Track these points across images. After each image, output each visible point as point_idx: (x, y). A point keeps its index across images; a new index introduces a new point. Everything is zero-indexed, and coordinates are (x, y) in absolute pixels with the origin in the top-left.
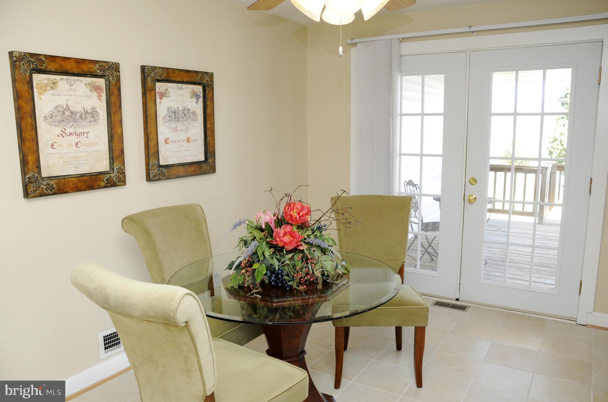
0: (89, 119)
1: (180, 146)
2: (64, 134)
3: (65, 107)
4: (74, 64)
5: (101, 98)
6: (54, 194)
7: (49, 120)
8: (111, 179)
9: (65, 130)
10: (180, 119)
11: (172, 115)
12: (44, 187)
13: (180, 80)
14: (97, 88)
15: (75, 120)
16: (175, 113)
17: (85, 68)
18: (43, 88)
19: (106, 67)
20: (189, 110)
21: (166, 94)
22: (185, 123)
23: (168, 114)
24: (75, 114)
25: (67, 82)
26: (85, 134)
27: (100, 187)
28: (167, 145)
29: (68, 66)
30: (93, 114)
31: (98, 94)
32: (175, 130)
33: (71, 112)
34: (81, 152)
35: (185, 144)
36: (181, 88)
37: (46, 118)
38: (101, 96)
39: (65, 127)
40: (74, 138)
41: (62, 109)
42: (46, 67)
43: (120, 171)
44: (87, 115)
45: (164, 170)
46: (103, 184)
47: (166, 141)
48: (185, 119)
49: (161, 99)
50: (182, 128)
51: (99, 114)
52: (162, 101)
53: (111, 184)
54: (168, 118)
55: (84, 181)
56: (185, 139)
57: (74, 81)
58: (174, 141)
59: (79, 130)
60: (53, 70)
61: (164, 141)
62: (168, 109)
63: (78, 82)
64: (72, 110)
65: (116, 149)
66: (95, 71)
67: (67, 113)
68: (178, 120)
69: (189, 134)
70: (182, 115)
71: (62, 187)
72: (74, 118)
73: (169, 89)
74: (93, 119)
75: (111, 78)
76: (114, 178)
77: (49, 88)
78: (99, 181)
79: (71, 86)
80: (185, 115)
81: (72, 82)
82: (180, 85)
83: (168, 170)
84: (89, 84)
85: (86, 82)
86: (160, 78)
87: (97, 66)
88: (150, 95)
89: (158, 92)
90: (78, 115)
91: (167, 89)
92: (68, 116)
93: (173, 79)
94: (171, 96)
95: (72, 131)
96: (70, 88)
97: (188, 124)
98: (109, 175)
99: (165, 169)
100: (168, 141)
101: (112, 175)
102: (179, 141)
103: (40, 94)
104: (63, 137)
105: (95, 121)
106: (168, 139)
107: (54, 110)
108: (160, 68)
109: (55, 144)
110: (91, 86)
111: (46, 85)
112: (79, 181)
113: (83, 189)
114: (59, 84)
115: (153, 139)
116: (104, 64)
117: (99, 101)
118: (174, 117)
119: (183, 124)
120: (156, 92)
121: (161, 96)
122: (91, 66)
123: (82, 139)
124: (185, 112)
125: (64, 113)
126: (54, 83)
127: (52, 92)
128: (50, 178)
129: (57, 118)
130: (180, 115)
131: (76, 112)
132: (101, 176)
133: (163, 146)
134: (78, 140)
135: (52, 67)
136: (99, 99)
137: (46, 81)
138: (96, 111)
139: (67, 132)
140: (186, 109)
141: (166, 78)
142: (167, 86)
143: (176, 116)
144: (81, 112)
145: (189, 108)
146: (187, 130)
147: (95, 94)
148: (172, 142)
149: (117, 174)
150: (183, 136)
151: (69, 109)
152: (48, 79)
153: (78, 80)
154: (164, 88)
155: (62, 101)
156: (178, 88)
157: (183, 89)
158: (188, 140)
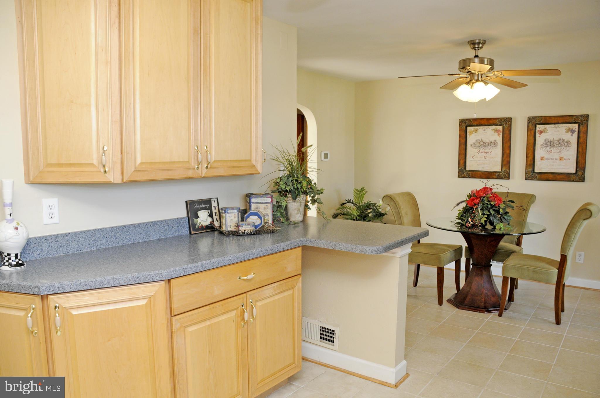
0: (492, 145)
1: (553, 162)
2: (479, 152)
3: (481, 140)
4: (485, 121)
5: (500, 136)
6: (470, 178)
7: (473, 146)
8: (500, 176)
9: (480, 150)
10: (555, 145)
11: (548, 143)
12: (466, 174)
13: (556, 122)
14: (497, 131)
15: (485, 146)
16: (551, 142)
17: (491, 122)
18: (472, 133)
19: (503, 120)
20: (563, 140)
21: (544, 131)
22: (559, 148)
23: (545, 143)
24: (485, 144)
25: (483, 129)
26: (490, 153)
27: (493, 178)
28: (542, 161)
29: (483, 122)
30: (495, 143)
31: (498, 134)
32: (550, 152)
33: (483, 142)
34: (486, 161)
35: (558, 161)
36: (558, 127)
37: (471, 145)
38: (500, 135)
39: (480, 149)
40: (484, 154)
41: (479, 141)
42: (472, 124)
43: (506, 172)
44: (492, 144)
45: (536, 175)
46: (495, 177)
47: (542, 159)
48: (559, 145)
49: (540, 134)
50: (556, 151)
51: (498, 143)
52: (541, 135)
53: (500, 177)
54: (544, 145)
55: (485, 174)
56: (558, 159)
57: (486, 128)
58: (549, 159)
59: (487, 151)
60: (475, 125)
61: (540, 159)
62: (545, 140)
63: (488, 129)
64: (484, 142)
65: (505, 160)
66: (496, 123)
67: (481, 143)
68: (553, 146)
69: (561, 155)
70: (557, 143)
71: (474, 175)
72: (485, 145)
73: (547, 128)
74: (494, 146)
75: (505, 126)
76: (502, 175)
77: (474, 132)
78: (493, 175)
79: (485, 131)
80: (560, 143)
81: (485, 129)
82: (556, 125)
83: (539, 175)
84: (494, 129)
85: (492, 128)
86: (539, 123)
87: (498, 120)
88: (530, 133)
89: (538, 131)
90: (487, 144)
91: (546, 128)
92: (482, 144)
93: (550, 122)
94: (548, 132)
95: (483, 151)
96: (484, 131)
97: (562, 149)
98: (499, 173)
99: (538, 175)
100: (543, 159)
101: (501, 173)
102: (553, 159)
103: (470, 135)
104: (478, 153)
105: (495, 146)
106: (543, 157)
107: (475, 142)
108: (539, 117)
109: (474, 156)
110: (495, 130)
111: (473, 131)
112: (482, 174)
113: (484, 177)
114: (479, 130)
115: (530, 156)
116: (502, 119)
117: (498, 137)
118: (550, 145)
119: (557, 149)
120: (537, 130)
121: (540, 133)
122: (494, 121)
123: (488, 155)
124: (559, 141)
125: (480, 143)
126: (477, 130)
127: (475, 134)
128: (470, 171)
129: (476, 145)
130: (555, 144)
131: (486, 143)
132: (494, 173)
133: (539, 161)
134: (485, 155)
135: (475, 123)
136: (499, 136)
137: (473, 130)
138: (497, 142)
139: (481, 151)
140: (561, 140)
141: (544, 122)
142: (546, 127)
143: (551, 144)
144: (488, 142)
145: (564, 139)
146: (560, 152)
147: (496, 134)
148: (546, 159)
149: (504, 173)
150: (557, 156)
151: (482, 141)
152: (474, 129)
153: (488, 128)
154: (544, 128)
155: (479, 138)
156: (555, 127)
157: (560, 127)
158: (561, 159)
